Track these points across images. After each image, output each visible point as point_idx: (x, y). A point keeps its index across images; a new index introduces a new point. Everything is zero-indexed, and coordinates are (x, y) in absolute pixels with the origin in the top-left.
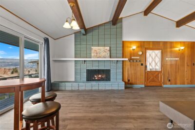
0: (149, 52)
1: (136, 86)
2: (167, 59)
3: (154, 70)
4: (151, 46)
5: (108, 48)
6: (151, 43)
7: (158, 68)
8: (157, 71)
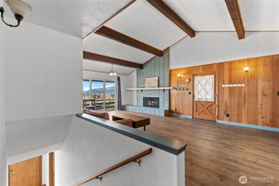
0: (197, 79)
1: (183, 116)
2: (223, 86)
3: (204, 100)
4: (201, 71)
5: (157, 78)
6: (201, 68)
7: (210, 97)
8: (209, 102)
